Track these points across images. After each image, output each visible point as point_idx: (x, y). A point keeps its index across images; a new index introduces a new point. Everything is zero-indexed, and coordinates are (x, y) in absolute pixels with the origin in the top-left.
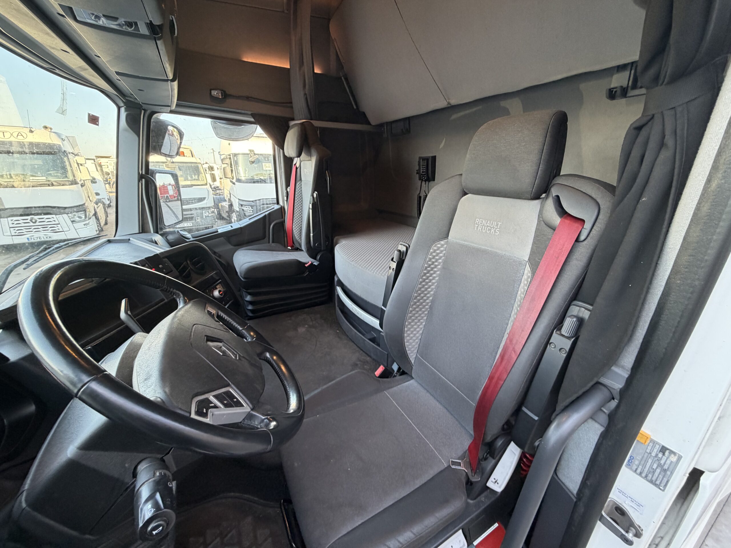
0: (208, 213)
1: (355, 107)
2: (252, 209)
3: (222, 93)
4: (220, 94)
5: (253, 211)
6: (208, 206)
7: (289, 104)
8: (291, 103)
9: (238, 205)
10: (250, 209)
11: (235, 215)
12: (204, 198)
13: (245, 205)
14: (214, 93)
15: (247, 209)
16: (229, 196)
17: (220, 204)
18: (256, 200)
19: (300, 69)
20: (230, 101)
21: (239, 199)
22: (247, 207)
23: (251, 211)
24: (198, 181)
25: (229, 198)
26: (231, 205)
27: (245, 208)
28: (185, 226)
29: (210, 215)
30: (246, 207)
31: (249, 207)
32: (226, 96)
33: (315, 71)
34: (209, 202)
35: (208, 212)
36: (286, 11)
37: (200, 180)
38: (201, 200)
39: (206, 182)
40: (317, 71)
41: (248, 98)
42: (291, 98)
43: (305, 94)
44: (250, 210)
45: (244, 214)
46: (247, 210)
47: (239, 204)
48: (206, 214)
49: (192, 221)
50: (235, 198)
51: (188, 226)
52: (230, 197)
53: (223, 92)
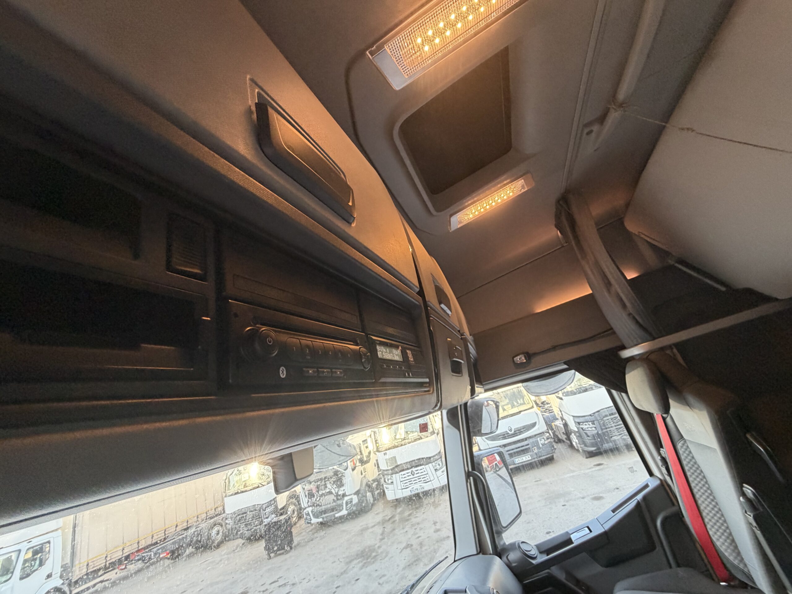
0: (543, 440)
1: (723, 289)
2: (594, 426)
3: (525, 357)
4: (523, 358)
5: (595, 428)
6: (540, 431)
7: (610, 331)
8: (612, 329)
9: (574, 424)
10: (590, 426)
11: (575, 437)
12: (536, 423)
13: (583, 422)
14: (518, 359)
15: (586, 427)
16: (560, 413)
17: (553, 424)
18: (594, 413)
19: (609, 291)
20: (536, 360)
21: (573, 416)
22: (587, 423)
23: (594, 429)
24: (524, 405)
25: (561, 416)
26: (566, 425)
27: (584, 427)
28: (524, 460)
29: (546, 442)
30: (586, 425)
31: (589, 423)
32: (529, 356)
33: (628, 278)
34: (541, 427)
35: (543, 438)
36: (565, 244)
37: (526, 403)
38: (534, 425)
39: (532, 405)
40: (631, 275)
41: (554, 348)
42: (609, 325)
43: (630, 314)
44: (591, 428)
45: (586, 434)
46: (588, 428)
47: (575, 422)
48: (541, 442)
49: (530, 453)
50: (569, 416)
51: (527, 460)
52: (562, 414)
53: (526, 355)
